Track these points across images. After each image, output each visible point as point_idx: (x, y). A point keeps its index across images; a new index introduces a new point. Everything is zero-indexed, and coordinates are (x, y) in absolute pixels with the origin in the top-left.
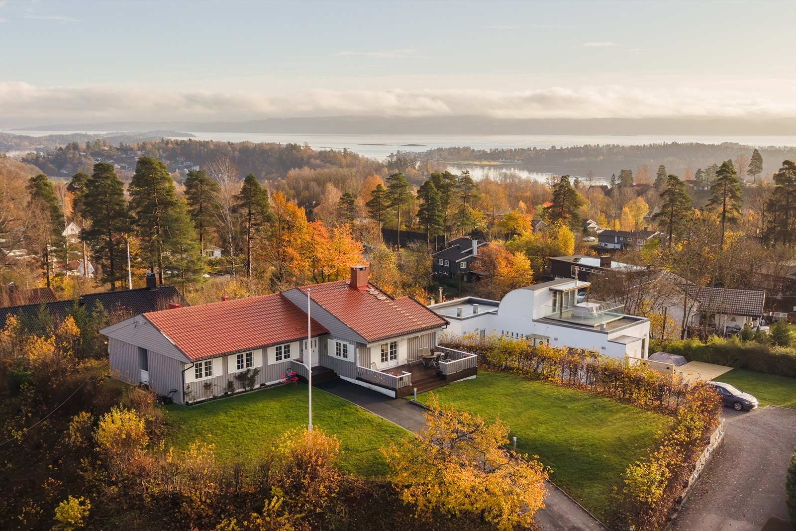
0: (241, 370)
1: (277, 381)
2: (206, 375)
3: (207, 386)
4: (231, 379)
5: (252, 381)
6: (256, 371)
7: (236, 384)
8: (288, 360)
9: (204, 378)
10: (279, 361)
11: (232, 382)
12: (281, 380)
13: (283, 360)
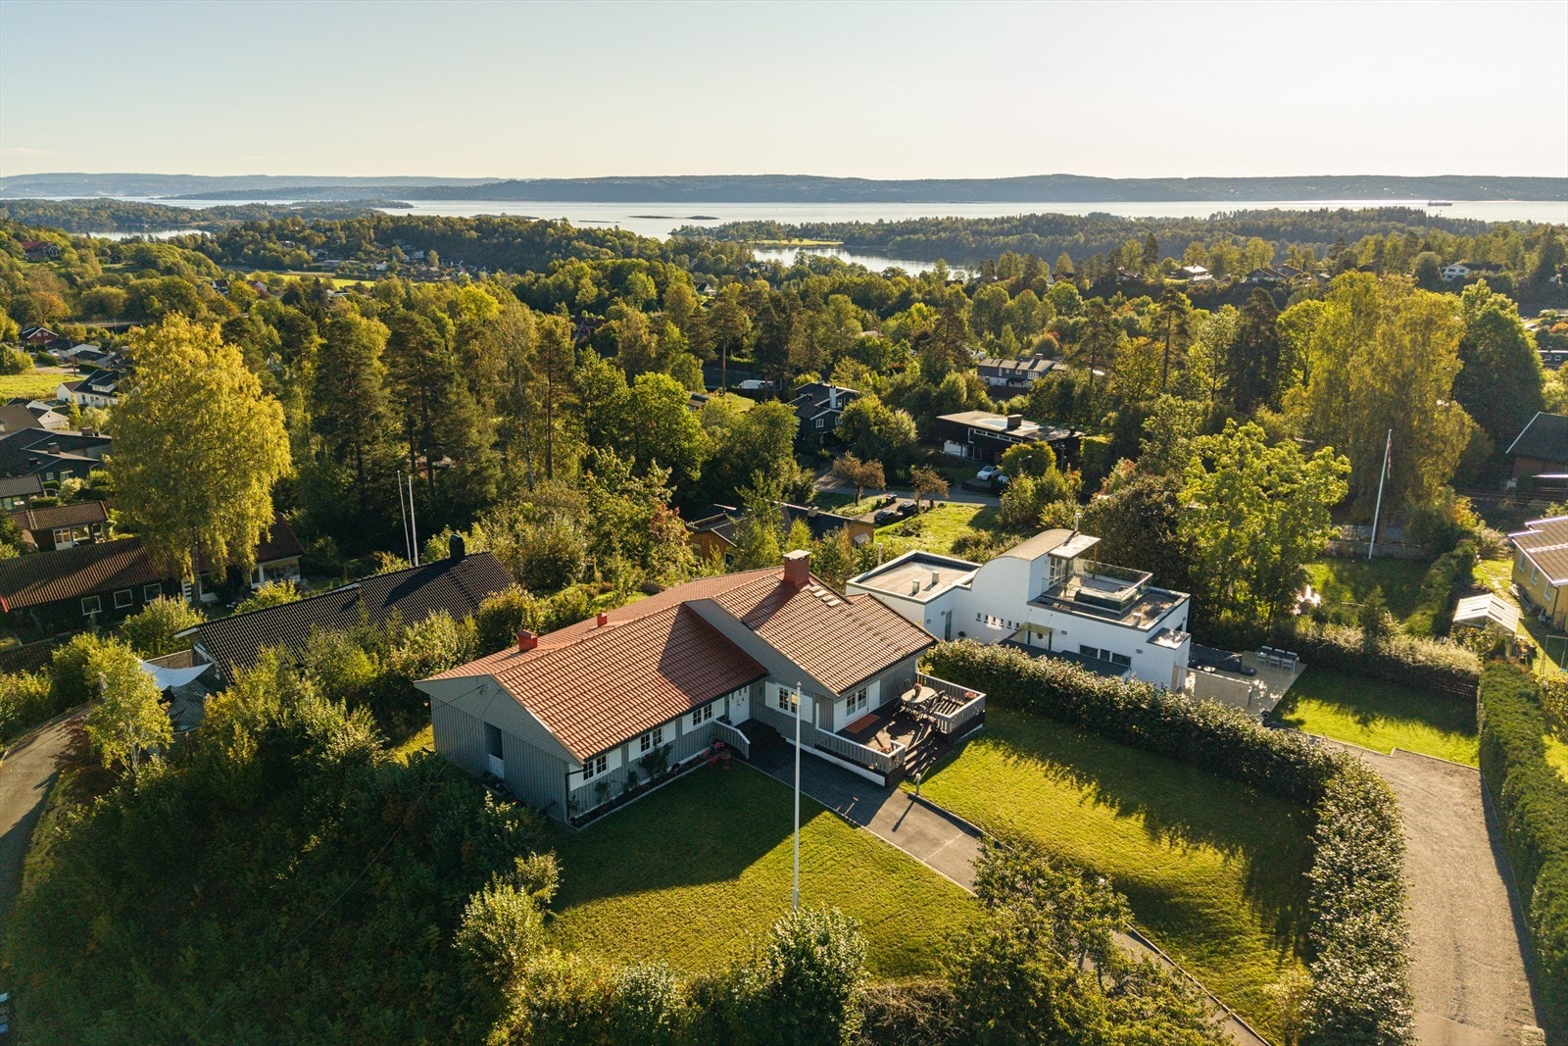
0: (648, 751)
1: (695, 755)
2: (599, 771)
3: (601, 787)
4: (635, 768)
5: (663, 763)
6: (667, 747)
7: (641, 772)
8: (710, 720)
9: (596, 776)
10: (698, 725)
11: (634, 773)
12: (700, 753)
13: (703, 722)
